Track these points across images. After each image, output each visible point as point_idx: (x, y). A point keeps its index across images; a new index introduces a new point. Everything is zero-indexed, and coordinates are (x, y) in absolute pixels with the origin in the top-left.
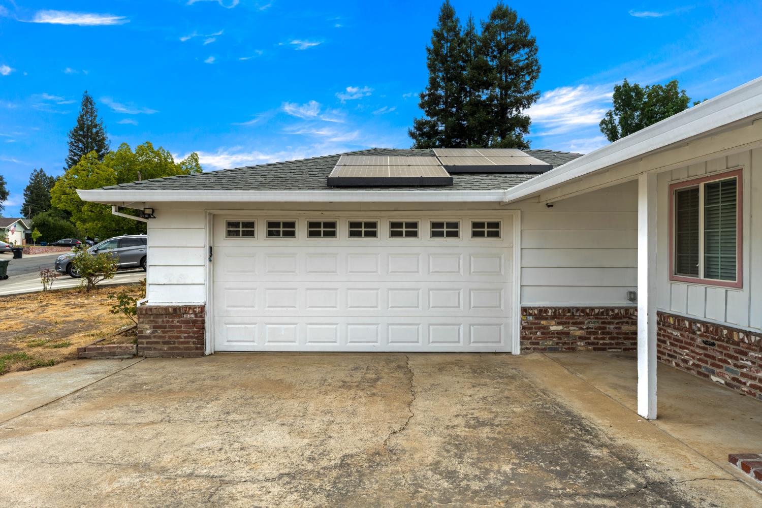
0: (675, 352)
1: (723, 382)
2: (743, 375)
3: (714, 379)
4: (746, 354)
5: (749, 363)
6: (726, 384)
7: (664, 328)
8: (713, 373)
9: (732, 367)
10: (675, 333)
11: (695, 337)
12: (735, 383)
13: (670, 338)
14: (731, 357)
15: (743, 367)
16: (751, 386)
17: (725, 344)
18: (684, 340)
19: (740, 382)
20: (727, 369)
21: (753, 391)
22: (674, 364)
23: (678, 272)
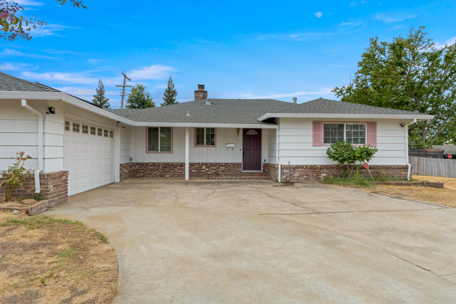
0: (151, 173)
1: (169, 176)
2: (175, 173)
3: (166, 176)
4: (176, 168)
5: (177, 170)
6: (170, 176)
7: (147, 167)
8: (166, 175)
9: (172, 172)
10: (151, 167)
11: (159, 167)
12: (173, 175)
13: (149, 169)
14: (172, 169)
15: (175, 171)
16: (178, 174)
17: (170, 167)
18: (155, 169)
19: (175, 175)
20: (170, 173)
21: (178, 175)
22: (151, 176)
23: (149, 150)
